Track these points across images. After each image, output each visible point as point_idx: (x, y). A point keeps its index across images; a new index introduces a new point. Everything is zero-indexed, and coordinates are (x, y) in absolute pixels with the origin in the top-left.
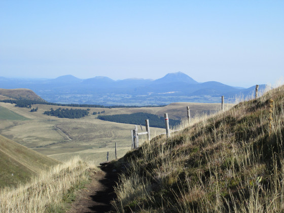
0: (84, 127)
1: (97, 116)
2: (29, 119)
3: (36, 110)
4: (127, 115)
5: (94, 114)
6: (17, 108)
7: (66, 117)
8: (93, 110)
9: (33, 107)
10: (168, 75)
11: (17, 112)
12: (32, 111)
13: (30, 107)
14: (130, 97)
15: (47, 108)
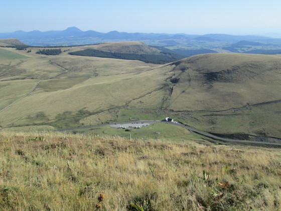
0: (69, 61)
1: (67, 52)
2: (28, 57)
3: (30, 51)
4: (82, 51)
5: (65, 51)
6: (18, 51)
7: (51, 55)
8: (63, 49)
9: (28, 49)
10: (69, 28)
11: (19, 53)
12: (28, 52)
13: (26, 49)
14: (53, 39)
15: (37, 50)
